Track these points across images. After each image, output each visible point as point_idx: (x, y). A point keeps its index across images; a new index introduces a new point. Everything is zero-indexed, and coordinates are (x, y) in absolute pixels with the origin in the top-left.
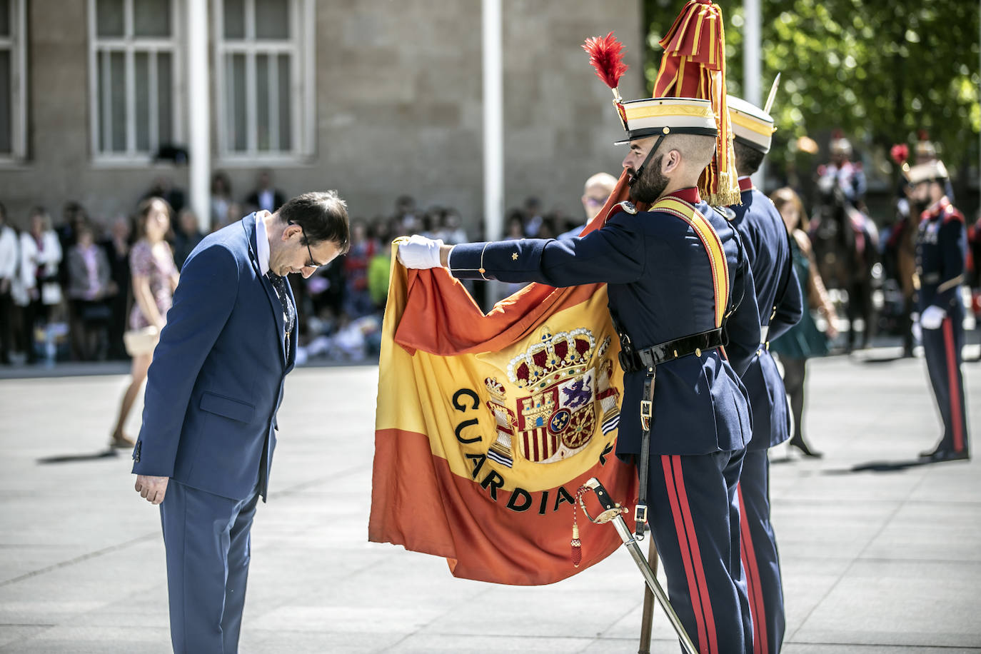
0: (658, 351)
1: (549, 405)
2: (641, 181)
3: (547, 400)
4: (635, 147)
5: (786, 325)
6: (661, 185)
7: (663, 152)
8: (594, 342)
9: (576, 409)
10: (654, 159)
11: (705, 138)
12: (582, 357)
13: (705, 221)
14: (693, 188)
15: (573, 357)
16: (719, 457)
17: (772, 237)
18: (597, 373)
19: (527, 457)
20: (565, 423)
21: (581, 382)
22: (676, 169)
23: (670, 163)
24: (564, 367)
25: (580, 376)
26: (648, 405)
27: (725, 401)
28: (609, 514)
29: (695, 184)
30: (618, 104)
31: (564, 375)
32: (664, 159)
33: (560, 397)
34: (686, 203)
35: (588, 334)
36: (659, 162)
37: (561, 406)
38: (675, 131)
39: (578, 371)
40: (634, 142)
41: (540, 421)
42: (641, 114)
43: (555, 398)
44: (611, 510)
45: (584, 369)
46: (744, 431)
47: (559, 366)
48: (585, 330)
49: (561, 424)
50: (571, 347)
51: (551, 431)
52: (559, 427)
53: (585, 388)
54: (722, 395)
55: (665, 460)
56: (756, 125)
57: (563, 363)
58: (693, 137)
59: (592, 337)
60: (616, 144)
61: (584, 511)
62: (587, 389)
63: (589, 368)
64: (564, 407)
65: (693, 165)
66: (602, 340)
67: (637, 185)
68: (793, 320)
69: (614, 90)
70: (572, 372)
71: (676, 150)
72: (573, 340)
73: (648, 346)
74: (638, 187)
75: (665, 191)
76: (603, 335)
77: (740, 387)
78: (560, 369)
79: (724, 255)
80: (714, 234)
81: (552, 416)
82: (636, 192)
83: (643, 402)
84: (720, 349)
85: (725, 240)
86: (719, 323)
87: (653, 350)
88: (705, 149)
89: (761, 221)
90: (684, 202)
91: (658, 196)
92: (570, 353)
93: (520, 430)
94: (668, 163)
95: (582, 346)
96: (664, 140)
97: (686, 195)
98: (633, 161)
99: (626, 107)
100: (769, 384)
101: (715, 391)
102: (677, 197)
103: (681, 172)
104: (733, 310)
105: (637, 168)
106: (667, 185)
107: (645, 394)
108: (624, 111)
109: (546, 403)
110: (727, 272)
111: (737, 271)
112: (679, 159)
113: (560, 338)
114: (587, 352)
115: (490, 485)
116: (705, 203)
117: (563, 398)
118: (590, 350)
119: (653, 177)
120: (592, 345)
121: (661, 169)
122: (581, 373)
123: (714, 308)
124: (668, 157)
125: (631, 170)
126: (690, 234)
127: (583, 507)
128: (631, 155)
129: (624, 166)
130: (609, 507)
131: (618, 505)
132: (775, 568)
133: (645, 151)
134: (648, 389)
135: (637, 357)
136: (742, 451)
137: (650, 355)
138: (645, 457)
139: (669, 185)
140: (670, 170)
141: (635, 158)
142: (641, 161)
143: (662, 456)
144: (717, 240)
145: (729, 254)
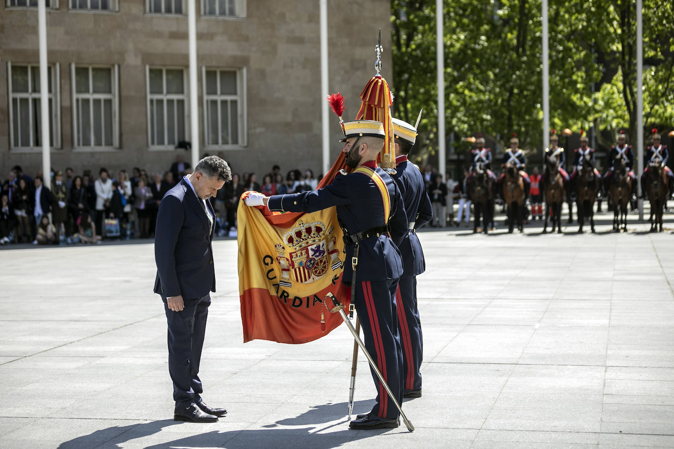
0: (360, 235)
2: (350, 157)
4: (348, 142)
6: (359, 159)
7: (359, 145)
9: (318, 258)
10: (355, 147)
11: (379, 138)
13: (378, 176)
14: (375, 161)
16: (387, 281)
18: (327, 242)
19: (297, 281)
20: (313, 264)
22: (365, 152)
23: (363, 149)
25: (319, 243)
26: (356, 259)
27: (390, 256)
28: (337, 308)
29: (375, 158)
32: (360, 147)
35: (322, 224)
36: (358, 149)
37: (310, 257)
38: (365, 135)
40: (347, 141)
46: (399, 270)
48: (320, 222)
49: (311, 265)
51: (307, 268)
54: (388, 254)
55: (364, 284)
56: (408, 132)
58: (373, 138)
59: (324, 225)
61: (326, 307)
62: (323, 249)
64: (312, 257)
65: (373, 150)
69: (340, 118)
71: (365, 143)
72: (314, 226)
73: (355, 233)
74: (349, 160)
77: (397, 250)
79: (388, 191)
80: (382, 182)
81: (307, 261)
82: (348, 162)
83: (353, 258)
84: (387, 234)
85: (388, 184)
86: (386, 222)
87: (358, 234)
88: (378, 143)
89: (409, 175)
90: (369, 168)
92: (313, 232)
94: (361, 149)
95: (319, 230)
96: (360, 139)
98: (347, 149)
99: (345, 124)
101: (385, 252)
102: (365, 166)
103: (368, 153)
104: (392, 216)
105: (348, 151)
107: (355, 254)
108: (343, 125)
110: (390, 199)
112: (366, 147)
114: (321, 232)
116: (379, 167)
118: (323, 231)
119: (355, 155)
120: (324, 229)
121: (358, 153)
123: (384, 215)
124: (362, 146)
125: (346, 153)
126: (371, 181)
127: (326, 305)
128: (346, 146)
130: (337, 305)
131: (341, 304)
132: (417, 330)
133: (351, 144)
134: (356, 252)
135: (350, 238)
136: (398, 279)
137: (356, 237)
138: (354, 282)
139: (362, 159)
140: (363, 152)
141: (348, 147)
142: (350, 149)
143: (362, 282)
144: (384, 185)
145: (390, 190)
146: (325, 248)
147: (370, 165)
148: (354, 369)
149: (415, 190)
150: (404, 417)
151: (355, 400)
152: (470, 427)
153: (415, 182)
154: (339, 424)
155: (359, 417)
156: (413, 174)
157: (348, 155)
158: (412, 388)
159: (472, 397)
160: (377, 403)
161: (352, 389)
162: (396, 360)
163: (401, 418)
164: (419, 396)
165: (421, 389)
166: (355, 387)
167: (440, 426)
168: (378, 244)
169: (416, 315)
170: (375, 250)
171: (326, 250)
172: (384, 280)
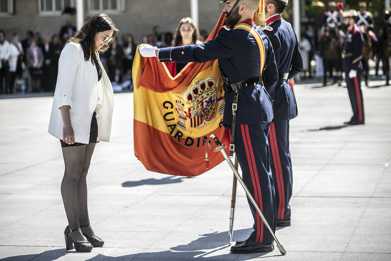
0: (239, 84)
1: (200, 107)
2: (230, 17)
3: (199, 106)
4: (228, 3)
6: (238, 18)
7: (239, 5)
8: (215, 82)
9: (210, 107)
10: (235, 8)
12: (211, 88)
13: (256, 32)
15: (208, 89)
16: (263, 124)
18: (217, 93)
19: (192, 126)
20: (205, 113)
21: (212, 97)
22: (244, 12)
23: (242, 9)
24: (205, 93)
25: (211, 95)
26: (235, 105)
27: (265, 103)
28: (219, 148)
29: (252, 18)
31: (205, 96)
32: (240, 8)
33: (204, 104)
34: (249, 25)
36: (238, 9)
37: (204, 108)
39: (210, 94)
41: (196, 114)
43: (202, 105)
44: (220, 146)
45: (212, 93)
46: (271, 114)
47: (203, 92)
48: (211, 78)
49: (204, 114)
50: (207, 85)
51: (200, 116)
52: (204, 115)
53: (213, 99)
54: (264, 101)
55: (242, 127)
57: (204, 92)
59: (214, 80)
61: (210, 147)
62: (214, 99)
63: (214, 92)
64: (206, 107)
65: (251, 10)
66: (218, 80)
70: (208, 94)
71: (244, 4)
72: (207, 82)
73: (235, 82)
74: (229, 19)
75: (240, 21)
76: (218, 78)
78: (203, 94)
79: (264, 45)
80: (260, 37)
81: (201, 111)
82: (228, 21)
83: (233, 104)
84: (262, 83)
85: (264, 39)
86: (261, 72)
87: (237, 84)
88: (256, 4)
90: (248, 25)
91: (237, 22)
92: (206, 87)
93: (189, 118)
94: (241, 9)
95: (211, 84)
96: (240, 0)
97: (248, 22)
98: (227, 9)
100: (288, 95)
101: (261, 99)
102: (245, 23)
103: (246, 13)
104: (266, 67)
105: (229, 11)
106: (241, 18)
107: (235, 100)
109: (199, 107)
110: (265, 52)
111: (268, 52)
112: (246, 8)
113: (202, 82)
114: (213, 86)
115: (177, 137)
116: (255, 25)
117: (205, 104)
118: (214, 85)
119: (235, 14)
120: (214, 83)
121: (238, 12)
122: (211, 94)
123: (260, 67)
124: (241, 7)
125: (226, 13)
126: (251, 37)
127: (209, 146)
128: (226, 6)
130: (219, 145)
131: (222, 144)
132: (288, 168)
133: (232, 5)
134: (235, 98)
135: (230, 86)
136: (270, 122)
137: (236, 86)
138: (234, 125)
139: (241, 19)
140: (242, 12)
141: (228, 7)
142: (231, 9)
143: (241, 125)
144: (261, 40)
145: (265, 45)
146: (215, 98)
148: (233, 201)
149: (289, 44)
150: (278, 242)
151: (234, 229)
152: (335, 250)
153: (288, 37)
154: (221, 249)
155: (238, 243)
156: (287, 31)
157: (228, 14)
158: (282, 218)
159: (335, 226)
160: (254, 230)
161: (232, 219)
162: (270, 194)
163: (275, 243)
164: (289, 225)
165: (290, 219)
166: (235, 217)
167: (309, 250)
168: (255, 92)
169: (288, 155)
170: (252, 97)
171: (215, 99)
172: (260, 124)
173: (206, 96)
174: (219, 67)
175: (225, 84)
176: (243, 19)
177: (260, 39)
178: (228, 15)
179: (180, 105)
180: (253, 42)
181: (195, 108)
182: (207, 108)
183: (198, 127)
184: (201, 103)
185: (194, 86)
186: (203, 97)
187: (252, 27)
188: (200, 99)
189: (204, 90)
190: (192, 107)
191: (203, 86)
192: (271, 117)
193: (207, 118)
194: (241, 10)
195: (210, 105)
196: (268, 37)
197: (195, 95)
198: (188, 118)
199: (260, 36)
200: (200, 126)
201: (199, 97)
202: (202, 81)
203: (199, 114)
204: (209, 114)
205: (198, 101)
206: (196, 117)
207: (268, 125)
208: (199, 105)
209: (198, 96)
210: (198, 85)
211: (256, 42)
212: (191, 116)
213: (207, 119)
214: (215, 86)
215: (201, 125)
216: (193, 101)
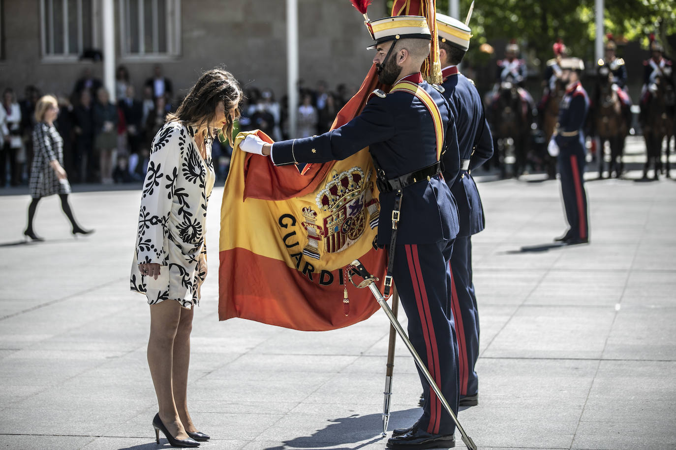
0: (404, 179)
2: (384, 71)
3: (340, 215)
4: (380, 49)
5: (483, 159)
6: (397, 72)
7: (397, 51)
8: (363, 174)
9: (355, 216)
10: (391, 56)
11: (423, 40)
12: (358, 185)
13: (426, 94)
14: (417, 73)
15: (352, 186)
16: (441, 243)
17: (469, 103)
18: (366, 192)
19: (329, 251)
20: (349, 226)
21: (359, 199)
22: (405, 61)
23: (402, 57)
24: (348, 193)
25: (358, 197)
26: (397, 214)
27: (446, 208)
28: (367, 282)
29: (419, 70)
30: (367, 24)
31: (348, 197)
32: (397, 56)
33: (347, 211)
34: (415, 84)
35: (359, 170)
36: (395, 57)
37: (348, 216)
38: (403, 37)
39: (356, 194)
40: (379, 47)
41: (337, 228)
42: (381, 28)
43: (345, 213)
45: (360, 192)
46: (456, 226)
47: (345, 192)
48: (357, 168)
49: (347, 227)
50: (350, 180)
51: (342, 233)
52: (347, 229)
53: (360, 203)
55: (407, 247)
56: (459, 33)
57: (347, 191)
58: (415, 40)
59: (362, 171)
60: (368, 49)
65: (416, 57)
66: (368, 171)
67: (382, 73)
68: (487, 156)
69: (364, 15)
70: (353, 195)
71: (404, 49)
72: (351, 175)
74: (383, 75)
76: (368, 168)
78: (346, 195)
79: (440, 115)
80: (432, 102)
81: (343, 224)
82: (382, 78)
83: (394, 211)
84: (440, 175)
85: (440, 105)
86: (438, 158)
87: (401, 178)
89: (462, 93)
90: (411, 83)
92: (350, 184)
93: (325, 237)
94: (400, 57)
95: (357, 178)
96: (397, 43)
98: (379, 58)
99: (372, 24)
100: (469, 196)
101: (439, 203)
102: (407, 80)
103: (409, 63)
104: (446, 150)
105: (381, 62)
106: (401, 71)
107: (396, 205)
108: (370, 26)
109: (340, 217)
110: (443, 126)
111: (448, 124)
112: (407, 54)
114: (360, 181)
115: (307, 271)
116: (426, 82)
117: (349, 211)
118: (362, 179)
119: (391, 67)
120: (362, 176)
121: (396, 62)
122: (358, 195)
123: (436, 149)
124: (400, 53)
125: (378, 65)
127: (351, 278)
128: (378, 55)
129: (374, 62)
130: (366, 277)
131: (372, 276)
132: (472, 312)
133: (385, 51)
134: (398, 203)
135: (388, 183)
136: (454, 239)
137: (398, 182)
138: (393, 246)
139: (402, 73)
140: (402, 61)
141: (381, 56)
142: (384, 58)
143: (406, 245)
144: (435, 107)
145: (443, 114)
146: (363, 200)
147: (413, 79)
149: (470, 114)
156: (467, 93)
158: (465, 392)
164: (475, 404)
165: (477, 394)
168: (429, 191)
169: (471, 291)
170: (424, 199)
171: (364, 203)
172: (437, 242)
173: (350, 198)
174: (369, 151)
175: (379, 180)
176: (404, 74)
177: (434, 104)
178: (381, 68)
179: (310, 216)
180: (424, 112)
181: (334, 218)
182: (351, 218)
183: (339, 251)
184: (343, 210)
185: (332, 183)
186: (345, 199)
187: (419, 86)
188: (341, 203)
189: (347, 188)
190: (329, 217)
191: (345, 182)
192: (455, 230)
193: (352, 234)
194: (401, 59)
195: (355, 214)
196: (446, 102)
197: (332, 197)
198: (323, 236)
199: (433, 100)
200: (342, 249)
201: (339, 199)
202: (343, 174)
203: (339, 229)
204: (354, 229)
205: (338, 206)
206: (336, 234)
207: (450, 244)
208: (340, 213)
209: (338, 197)
210: (337, 181)
211: (428, 112)
212: (328, 234)
213: (352, 236)
214: (364, 180)
215: (342, 246)
216: (330, 206)
